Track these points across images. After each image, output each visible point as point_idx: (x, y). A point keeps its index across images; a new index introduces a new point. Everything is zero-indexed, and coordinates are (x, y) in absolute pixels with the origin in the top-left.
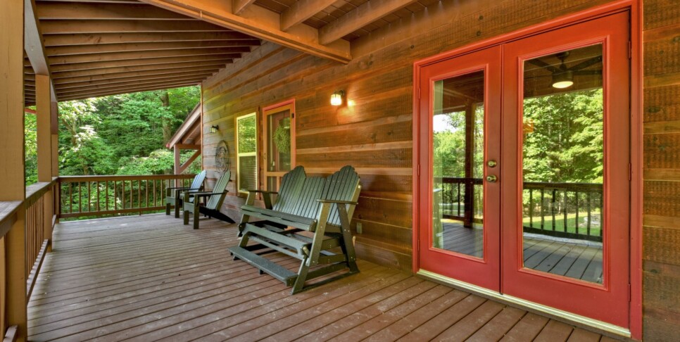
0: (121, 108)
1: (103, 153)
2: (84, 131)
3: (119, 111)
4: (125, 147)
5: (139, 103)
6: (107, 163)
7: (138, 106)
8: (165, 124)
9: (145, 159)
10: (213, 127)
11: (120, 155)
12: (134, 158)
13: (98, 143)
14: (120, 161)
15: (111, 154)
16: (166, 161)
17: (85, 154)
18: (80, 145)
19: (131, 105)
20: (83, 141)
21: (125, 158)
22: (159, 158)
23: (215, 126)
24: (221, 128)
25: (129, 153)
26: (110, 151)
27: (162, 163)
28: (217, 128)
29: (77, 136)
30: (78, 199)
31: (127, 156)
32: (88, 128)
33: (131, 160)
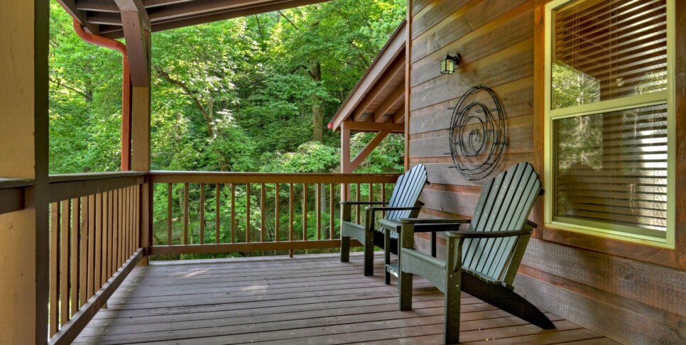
0: (264, 87)
1: (242, 146)
2: (220, 117)
3: (262, 91)
4: (268, 140)
5: (285, 77)
6: (248, 161)
7: (285, 81)
8: (316, 107)
9: (291, 155)
10: (449, 57)
11: (263, 150)
12: (278, 153)
13: (237, 133)
14: (262, 157)
15: (252, 148)
16: (318, 158)
17: (221, 147)
18: (215, 136)
19: (276, 81)
20: (219, 130)
21: (268, 154)
22: (309, 154)
23: (453, 55)
24: (467, 58)
25: (273, 148)
26: (251, 145)
27: (313, 160)
28: (458, 60)
29: (213, 123)
30: (215, 207)
31: (270, 151)
32: (225, 112)
33: (275, 157)
